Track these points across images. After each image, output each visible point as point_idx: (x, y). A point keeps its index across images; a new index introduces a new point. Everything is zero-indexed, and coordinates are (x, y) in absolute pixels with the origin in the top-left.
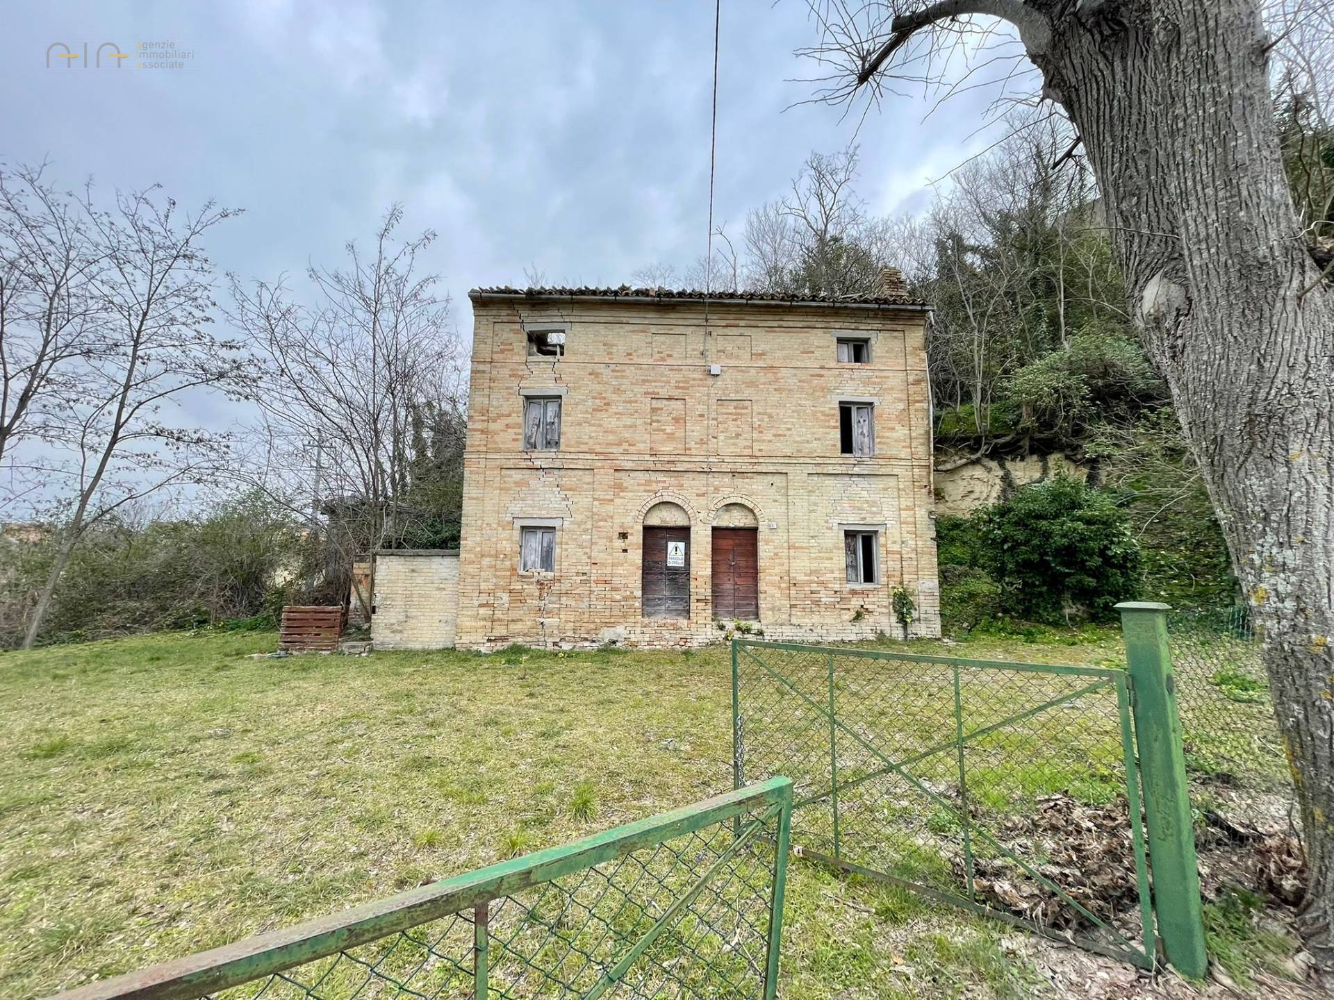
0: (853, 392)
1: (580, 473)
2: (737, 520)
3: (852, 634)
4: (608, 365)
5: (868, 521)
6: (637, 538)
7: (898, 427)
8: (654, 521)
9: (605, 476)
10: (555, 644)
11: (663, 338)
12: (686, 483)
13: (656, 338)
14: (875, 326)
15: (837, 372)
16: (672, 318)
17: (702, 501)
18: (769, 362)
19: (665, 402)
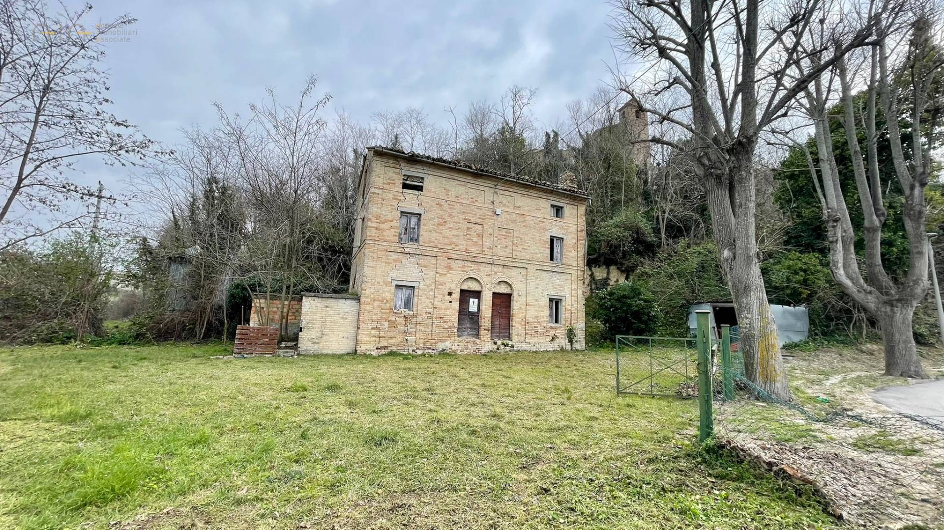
0: (556, 232)
1: (430, 258)
2: (503, 289)
3: (550, 347)
4: (446, 201)
5: (559, 294)
6: (456, 296)
7: (573, 251)
8: (465, 287)
9: (443, 261)
10: (413, 351)
11: (474, 191)
12: (482, 269)
13: (470, 190)
14: (567, 202)
15: (550, 221)
16: (479, 182)
17: (489, 278)
18: (522, 212)
19: (473, 225)
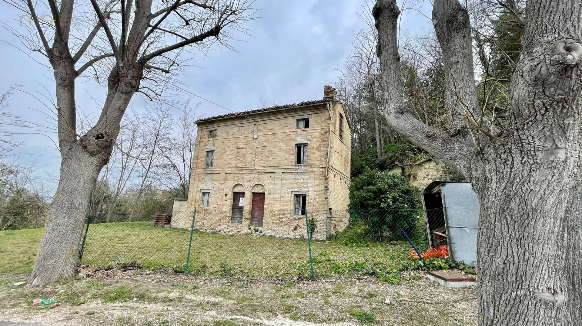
0: (301, 140)
1: (217, 175)
2: (258, 190)
4: (226, 139)
5: (303, 190)
6: (230, 196)
7: (317, 152)
8: (236, 190)
9: (223, 176)
10: (206, 230)
11: (242, 128)
12: (245, 177)
13: (241, 128)
14: (310, 113)
15: (295, 133)
16: (245, 121)
17: (249, 183)
18: (273, 132)
19: (241, 150)
